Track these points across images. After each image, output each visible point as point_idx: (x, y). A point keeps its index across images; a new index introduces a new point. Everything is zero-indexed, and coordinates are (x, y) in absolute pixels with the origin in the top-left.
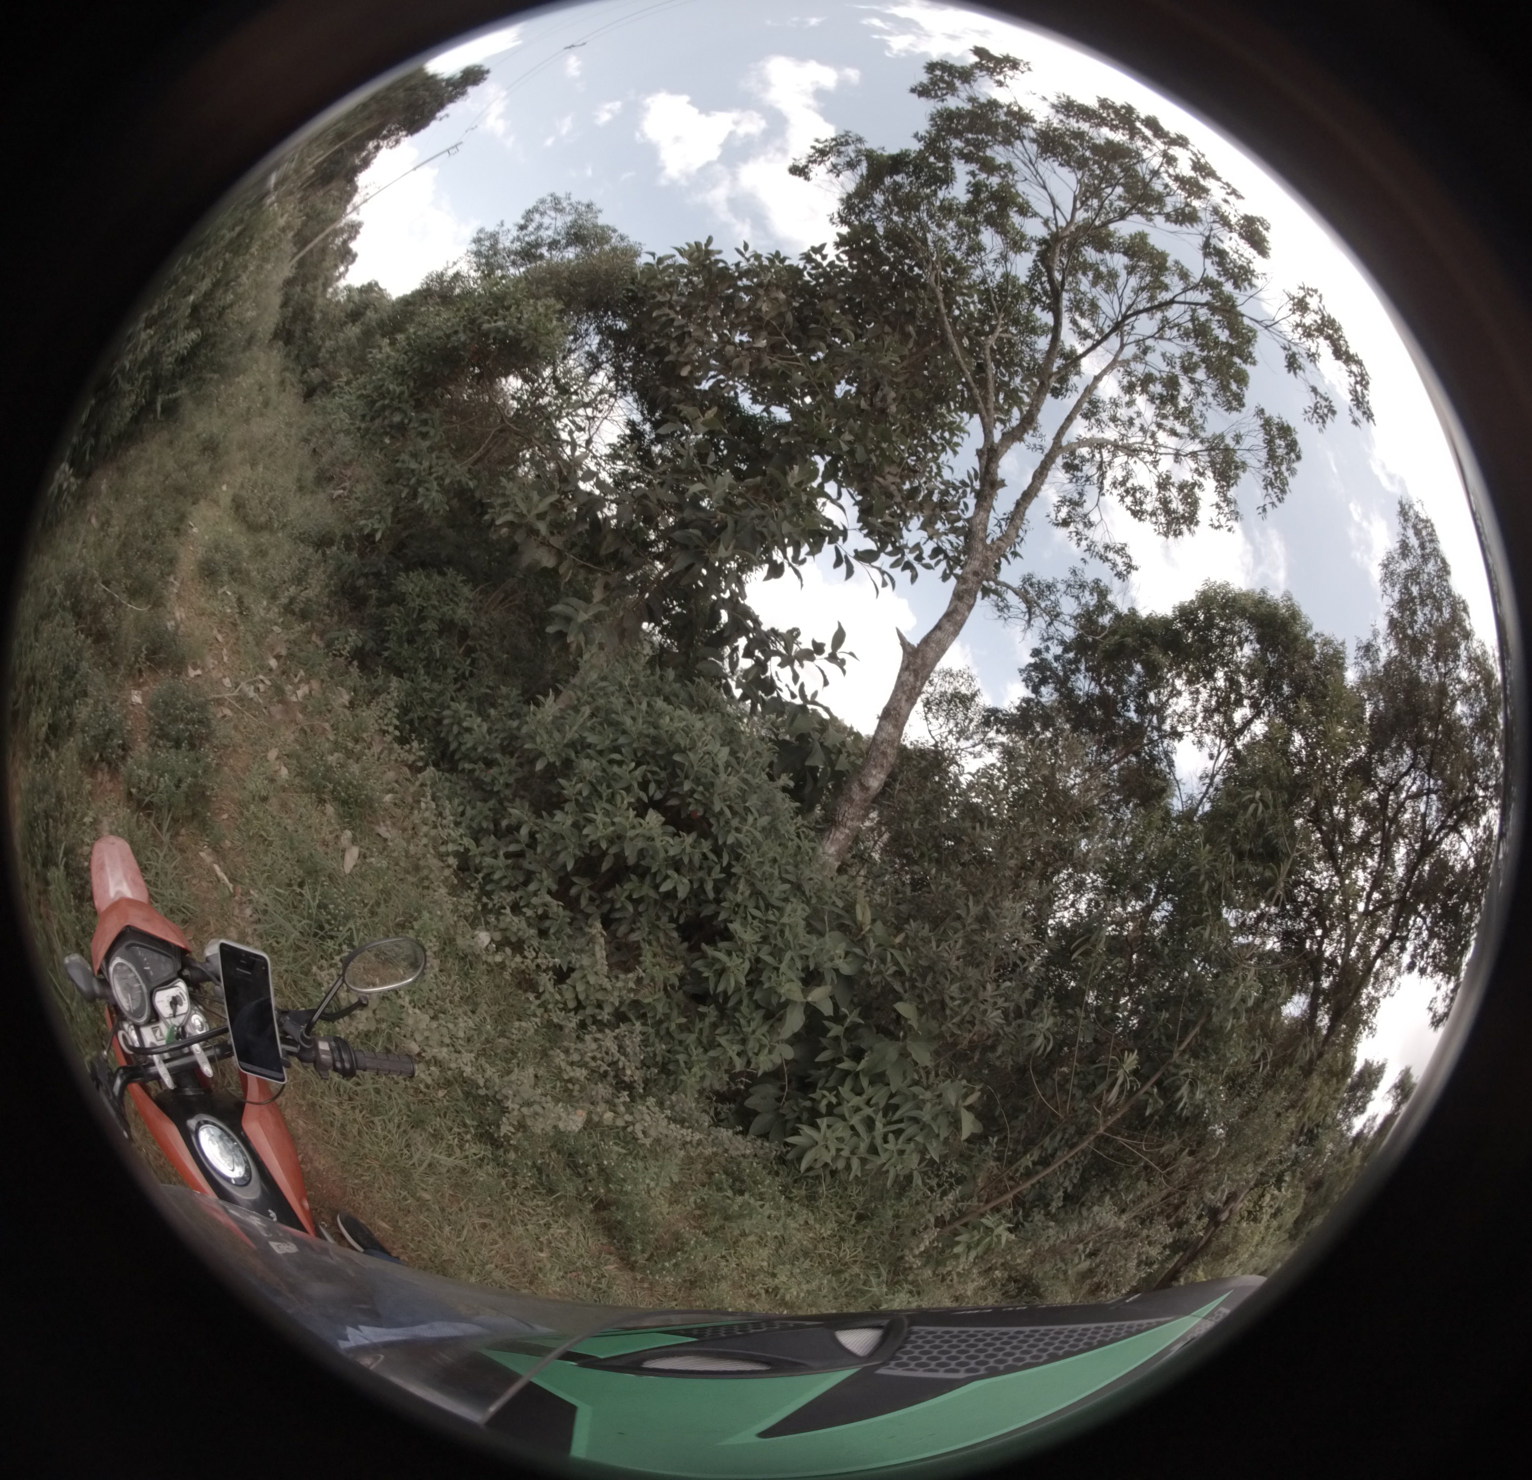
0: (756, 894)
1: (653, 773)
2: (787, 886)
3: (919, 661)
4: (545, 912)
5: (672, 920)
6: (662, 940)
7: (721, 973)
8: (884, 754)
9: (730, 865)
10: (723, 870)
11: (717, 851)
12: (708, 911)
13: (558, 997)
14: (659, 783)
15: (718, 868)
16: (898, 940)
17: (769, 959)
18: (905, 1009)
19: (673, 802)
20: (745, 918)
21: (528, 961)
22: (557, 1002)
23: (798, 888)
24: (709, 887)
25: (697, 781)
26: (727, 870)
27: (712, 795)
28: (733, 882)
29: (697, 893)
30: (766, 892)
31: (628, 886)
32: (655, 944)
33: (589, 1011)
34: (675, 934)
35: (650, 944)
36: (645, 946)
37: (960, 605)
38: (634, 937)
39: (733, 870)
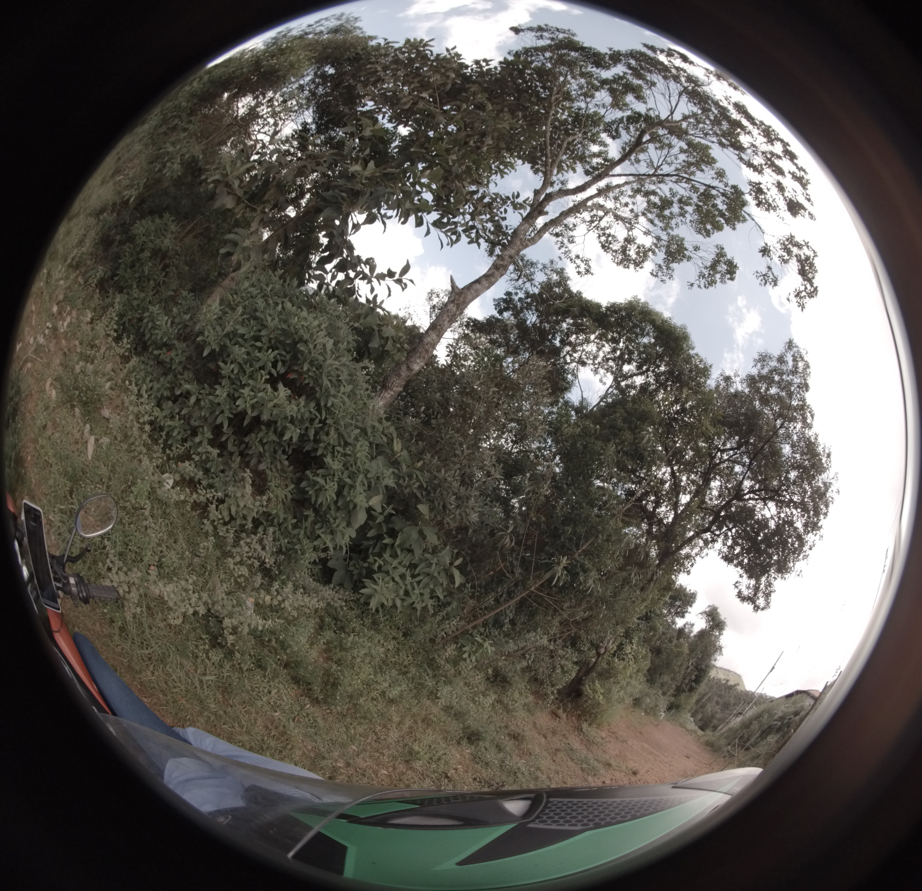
0: (340, 435)
1: (280, 355)
2: (358, 431)
3: (462, 299)
4: (207, 457)
5: (284, 452)
6: (279, 467)
7: (320, 490)
8: (427, 351)
9: (326, 419)
10: (321, 421)
11: (319, 410)
12: (308, 447)
13: (220, 517)
14: (284, 362)
15: (317, 421)
16: (419, 464)
17: (348, 481)
18: (423, 508)
19: (292, 376)
20: (333, 453)
21: (202, 496)
22: (219, 519)
23: (364, 431)
24: (311, 433)
25: (311, 363)
26: (323, 422)
27: (321, 373)
28: (326, 429)
29: (303, 437)
30: (346, 436)
31: (260, 435)
32: (274, 470)
33: (238, 522)
34: (286, 463)
35: (271, 470)
36: (268, 472)
37: (496, 272)
38: (262, 467)
39: (327, 422)
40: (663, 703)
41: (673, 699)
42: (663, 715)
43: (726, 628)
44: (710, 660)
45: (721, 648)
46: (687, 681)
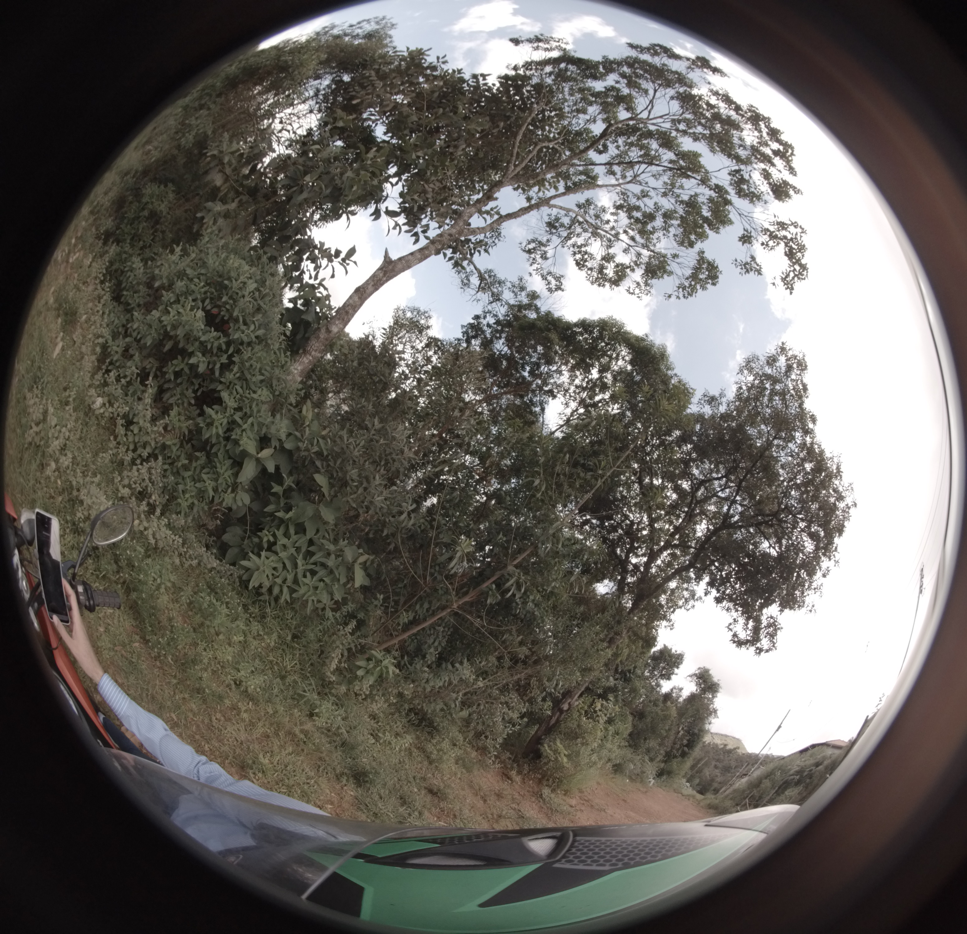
11: (228, 344)
40: (651, 769)
41: (662, 765)
42: (653, 781)
43: (720, 690)
44: (704, 724)
45: (715, 711)
46: (678, 746)
